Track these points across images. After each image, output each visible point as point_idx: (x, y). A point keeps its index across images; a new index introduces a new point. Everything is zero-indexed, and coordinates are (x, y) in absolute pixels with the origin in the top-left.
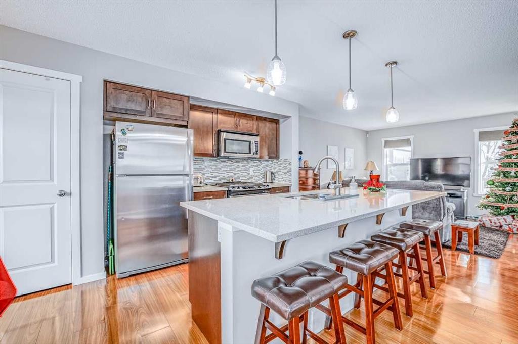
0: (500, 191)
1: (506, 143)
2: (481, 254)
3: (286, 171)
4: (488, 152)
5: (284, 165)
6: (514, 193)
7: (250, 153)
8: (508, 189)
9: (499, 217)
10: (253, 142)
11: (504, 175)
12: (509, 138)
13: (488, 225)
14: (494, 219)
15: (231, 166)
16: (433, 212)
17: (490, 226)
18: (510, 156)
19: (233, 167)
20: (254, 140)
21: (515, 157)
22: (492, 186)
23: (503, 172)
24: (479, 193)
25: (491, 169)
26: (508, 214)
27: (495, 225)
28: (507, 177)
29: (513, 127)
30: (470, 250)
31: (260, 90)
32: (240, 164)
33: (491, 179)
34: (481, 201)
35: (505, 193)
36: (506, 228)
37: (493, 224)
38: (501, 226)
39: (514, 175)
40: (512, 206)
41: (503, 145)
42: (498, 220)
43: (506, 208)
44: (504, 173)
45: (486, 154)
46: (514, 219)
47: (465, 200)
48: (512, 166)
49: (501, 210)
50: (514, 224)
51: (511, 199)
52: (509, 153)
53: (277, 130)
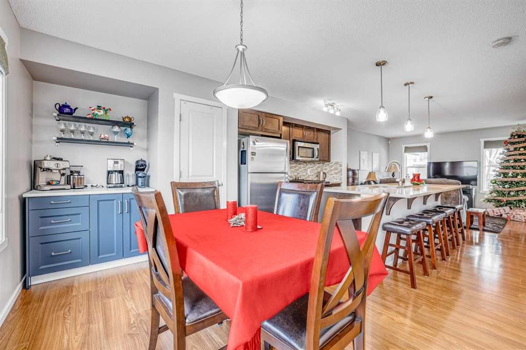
0: (501, 188)
1: (506, 151)
2: (487, 231)
3: (337, 172)
4: (490, 157)
5: (334, 167)
6: (511, 189)
7: (313, 157)
8: (507, 186)
9: (500, 208)
10: (315, 148)
11: (504, 175)
12: (507, 147)
13: (491, 214)
14: (496, 210)
15: (295, 167)
16: (453, 201)
17: (493, 215)
18: (508, 160)
19: (297, 168)
20: (316, 147)
21: (512, 161)
22: (495, 184)
23: (502, 173)
24: (484, 190)
25: (494, 171)
26: (506, 206)
27: (496, 215)
28: (506, 177)
29: (511, 138)
30: (480, 229)
31: (332, 112)
32: (302, 166)
33: (494, 178)
34: (486, 196)
35: (504, 190)
36: (504, 216)
37: (495, 213)
38: (501, 215)
39: (511, 175)
40: (510, 199)
41: (504, 152)
42: (499, 210)
43: (505, 200)
44: (504, 174)
45: (489, 159)
46: (511, 209)
47: (473, 196)
48: (510, 169)
49: (501, 202)
50: (511, 212)
51: (509, 194)
52: (508, 158)
53: (329, 139)
